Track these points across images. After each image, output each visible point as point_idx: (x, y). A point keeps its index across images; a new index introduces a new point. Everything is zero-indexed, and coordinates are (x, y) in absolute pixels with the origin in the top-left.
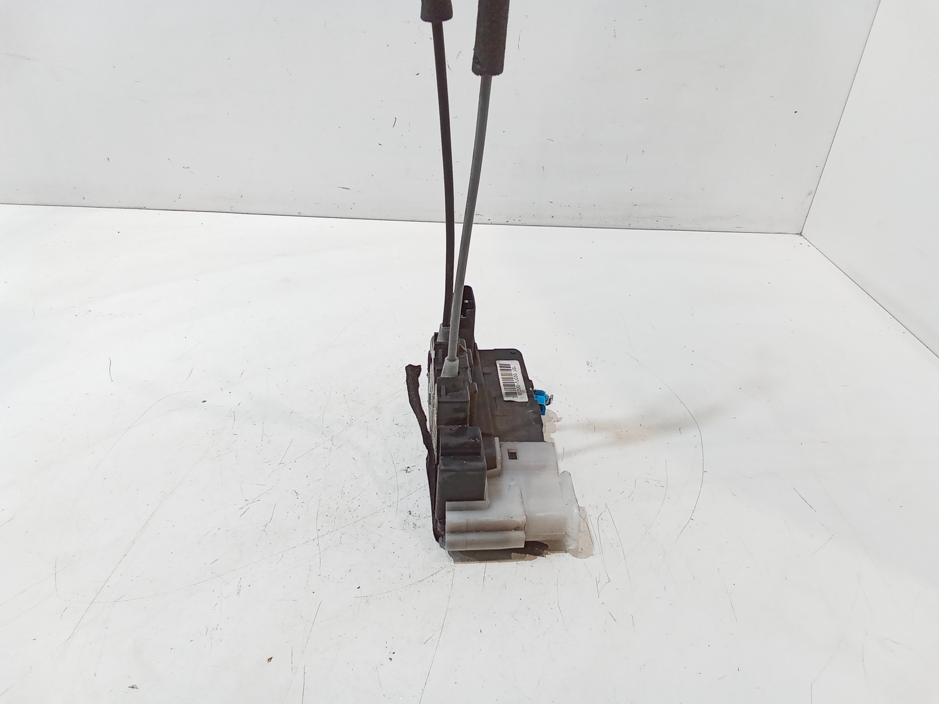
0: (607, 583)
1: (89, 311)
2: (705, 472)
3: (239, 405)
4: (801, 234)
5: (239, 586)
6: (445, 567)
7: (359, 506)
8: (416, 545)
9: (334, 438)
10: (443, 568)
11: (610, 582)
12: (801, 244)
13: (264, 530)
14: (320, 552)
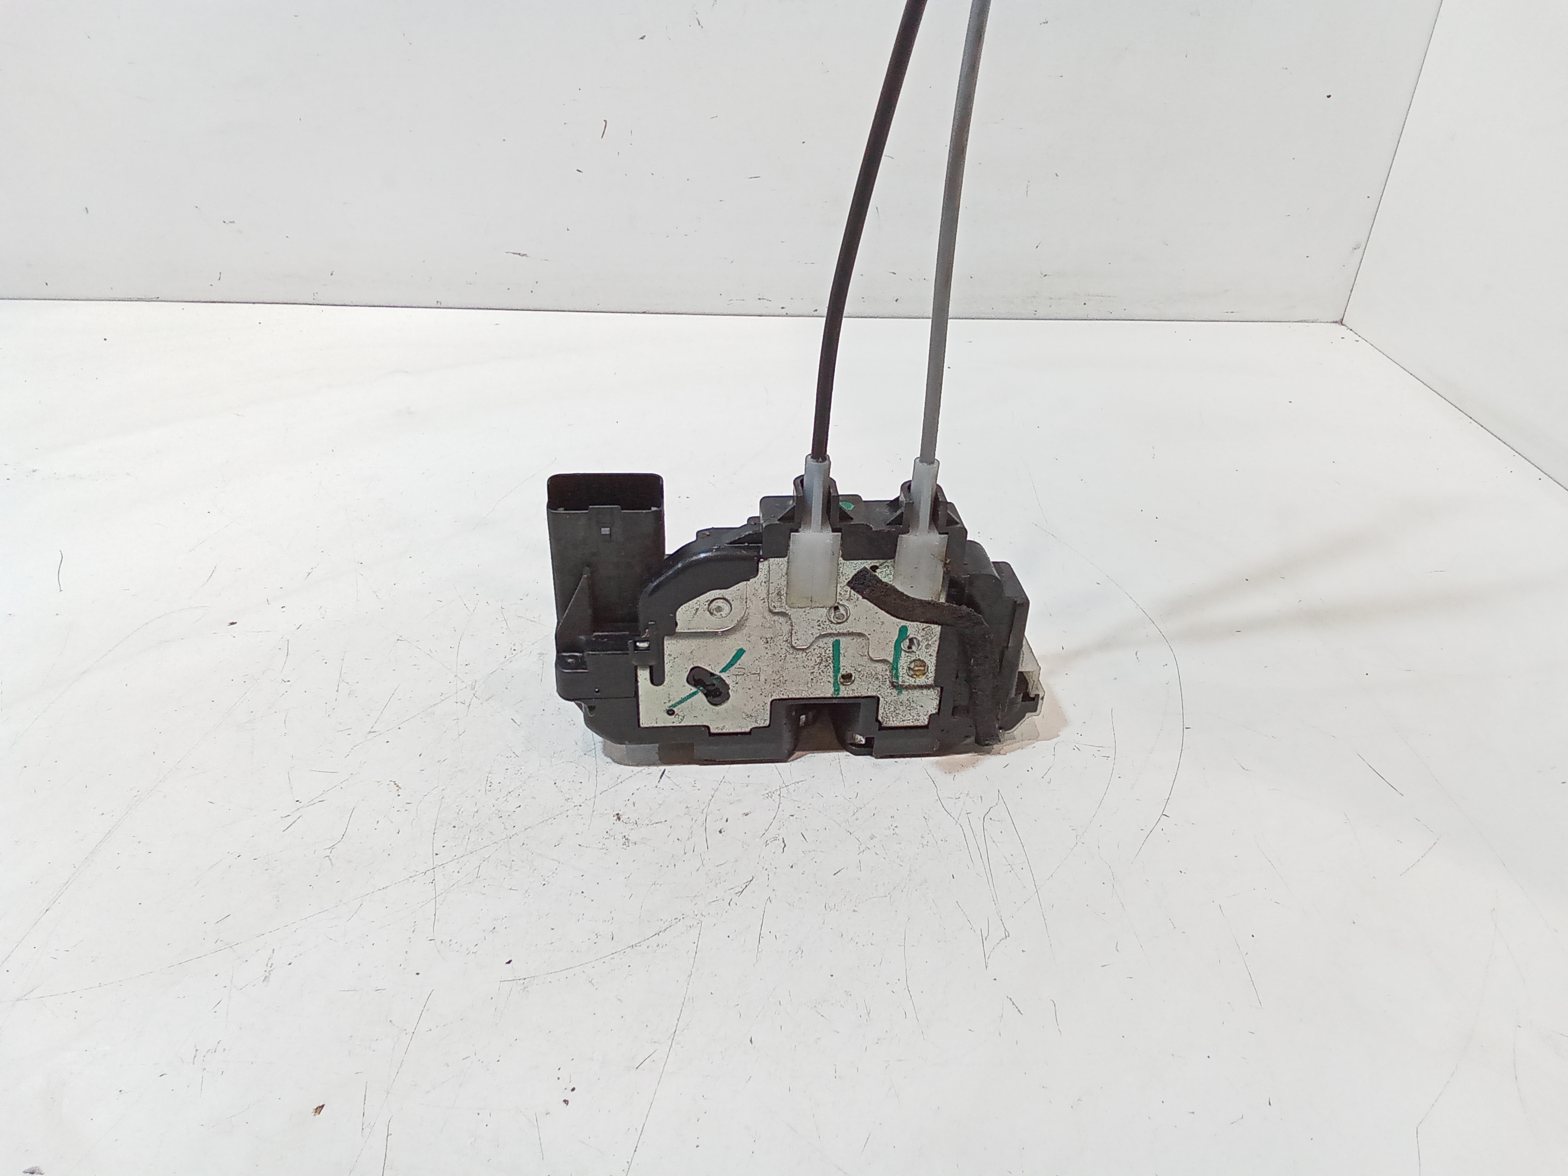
0: (1003, 939)
1: (33, 472)
2: (1187, 728)
3: (298, 628)
4: (1341, 322)
5: (269, 965)
6: (683, 918)
7: (520, 806)
8: (627, 877)
9: (477, 684)
10: (678, 920)
11: (1008, 938)
12: (1342, 338)
13: (328, 856)
14: (437, 895)
